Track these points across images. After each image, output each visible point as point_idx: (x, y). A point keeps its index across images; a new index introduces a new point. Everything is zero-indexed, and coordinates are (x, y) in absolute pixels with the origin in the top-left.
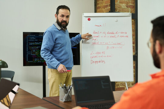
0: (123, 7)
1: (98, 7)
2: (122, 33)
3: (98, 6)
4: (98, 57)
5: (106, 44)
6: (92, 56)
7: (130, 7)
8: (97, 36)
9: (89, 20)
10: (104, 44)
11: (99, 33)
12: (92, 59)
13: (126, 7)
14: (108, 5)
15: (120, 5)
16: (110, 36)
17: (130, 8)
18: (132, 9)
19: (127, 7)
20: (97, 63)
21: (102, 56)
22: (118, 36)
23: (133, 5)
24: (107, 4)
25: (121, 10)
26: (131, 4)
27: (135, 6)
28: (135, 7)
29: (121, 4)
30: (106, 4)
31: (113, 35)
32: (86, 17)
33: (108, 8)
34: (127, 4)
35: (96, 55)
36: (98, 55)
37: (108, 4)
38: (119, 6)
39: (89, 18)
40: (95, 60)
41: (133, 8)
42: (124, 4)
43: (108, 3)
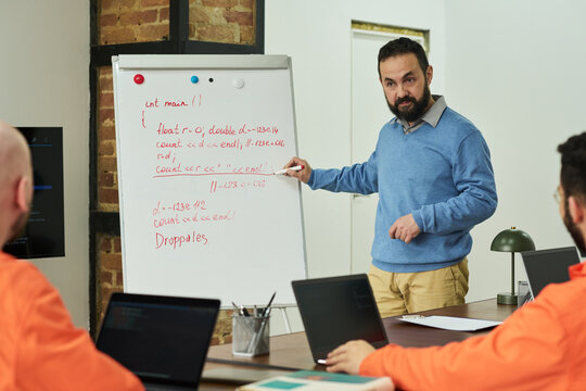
0: (214, 21)
1: (108, 16)
2: (261, 130)
3: (104, 12)
4: (180, 220)
5: (209, 171)
6: (159, 217)
7: (236, 20)
8: (174, 145)
9: (140, 80)
10: (201, 171)
11: (180, 130)
12: (158, 230)
13: (224, 21)
14: (156, 11)
15: (203, 14)
16: (219, 144)
17: (236, 25)
18: (246, 28)
19: (228, 20)
20: (178, 244)
21: (194, 219)
22: (249, 141)
23: (248, 10)
24: (154, 8)
25: (208, 32)
26: (240, 8)
27: (255, 15)
28: (254, 20)
29: (207, 10)
30: (149, 8)
31: (229, 139)
32: (126, 69)
33: (157, 23)
34: (228, 9)
35: (172, 214)
36: (182, 215)
37: (159, 8)
38: (200, 18)
39: (137, 73)
40: (169, 231)
41: (247, 24)
42: (216, 9)
43: (157, 4)
